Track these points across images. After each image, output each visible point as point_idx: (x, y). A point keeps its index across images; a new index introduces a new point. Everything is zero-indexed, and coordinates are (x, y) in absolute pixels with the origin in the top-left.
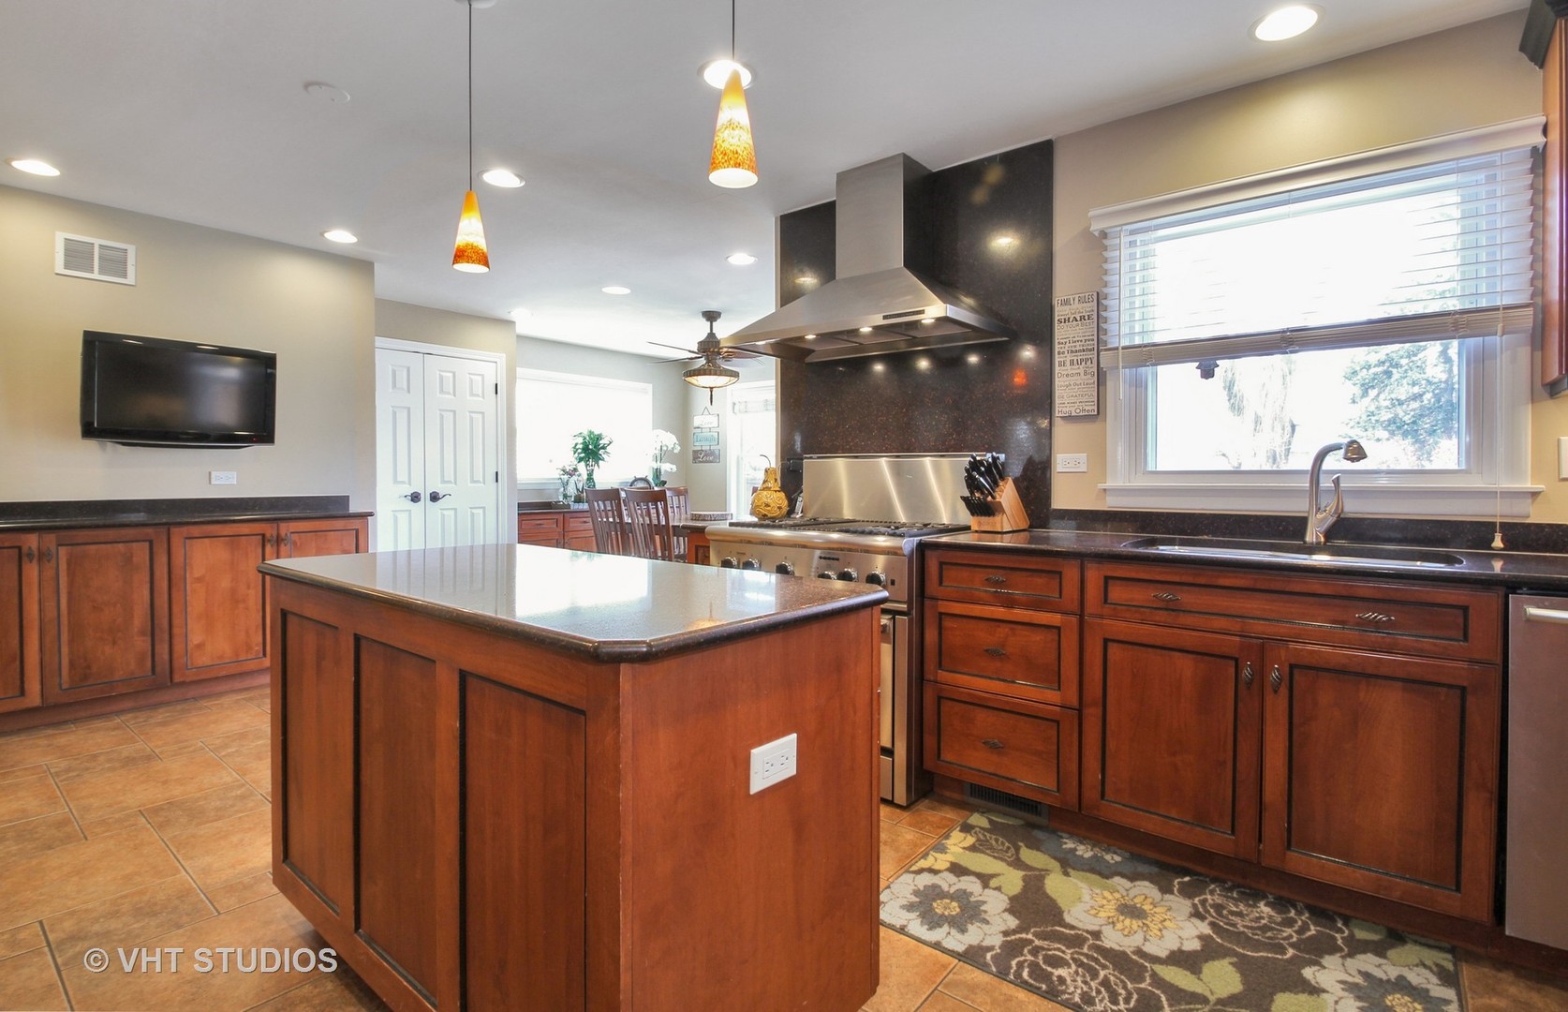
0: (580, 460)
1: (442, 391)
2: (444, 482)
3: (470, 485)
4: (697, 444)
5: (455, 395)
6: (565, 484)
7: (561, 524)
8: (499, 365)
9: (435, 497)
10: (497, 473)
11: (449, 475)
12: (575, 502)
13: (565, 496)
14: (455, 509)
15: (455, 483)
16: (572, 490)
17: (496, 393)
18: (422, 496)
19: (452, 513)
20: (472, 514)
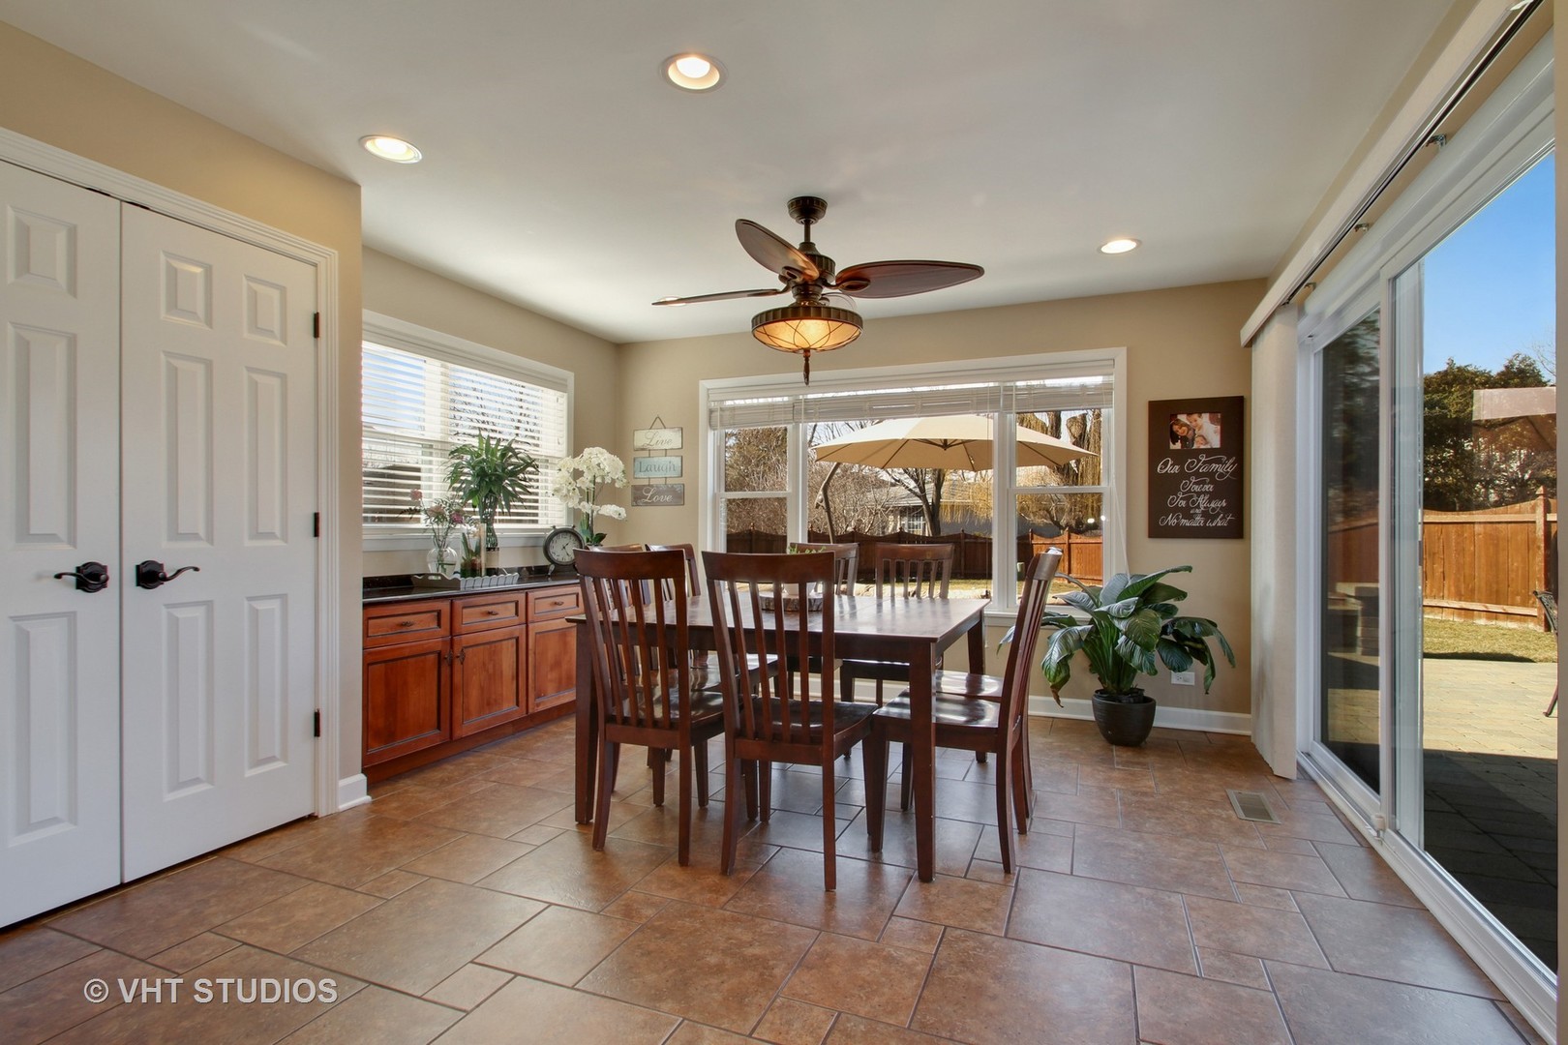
0: (472, 494)
1: (173, 305)
2: (175, 534)
3: (248, 543)
4: (642, 475)
5: (209, 322)
6: (441, 543)
7: (445, 620)
8: (322, 268)
9: (149, 576)
10: (316, 517)
11: (192, 517)
12: (464, 573)
13: (441, 563)
14: (209, 605)
15: (210, 539)
16: (455, 554)
17: (316, 334)
18: (113, 573)
19: (199, 613)
20: (255, 614)
